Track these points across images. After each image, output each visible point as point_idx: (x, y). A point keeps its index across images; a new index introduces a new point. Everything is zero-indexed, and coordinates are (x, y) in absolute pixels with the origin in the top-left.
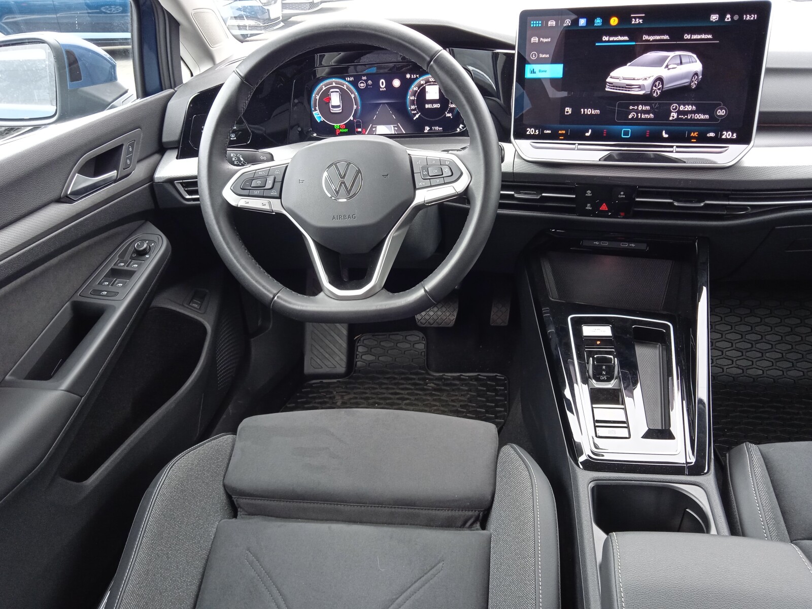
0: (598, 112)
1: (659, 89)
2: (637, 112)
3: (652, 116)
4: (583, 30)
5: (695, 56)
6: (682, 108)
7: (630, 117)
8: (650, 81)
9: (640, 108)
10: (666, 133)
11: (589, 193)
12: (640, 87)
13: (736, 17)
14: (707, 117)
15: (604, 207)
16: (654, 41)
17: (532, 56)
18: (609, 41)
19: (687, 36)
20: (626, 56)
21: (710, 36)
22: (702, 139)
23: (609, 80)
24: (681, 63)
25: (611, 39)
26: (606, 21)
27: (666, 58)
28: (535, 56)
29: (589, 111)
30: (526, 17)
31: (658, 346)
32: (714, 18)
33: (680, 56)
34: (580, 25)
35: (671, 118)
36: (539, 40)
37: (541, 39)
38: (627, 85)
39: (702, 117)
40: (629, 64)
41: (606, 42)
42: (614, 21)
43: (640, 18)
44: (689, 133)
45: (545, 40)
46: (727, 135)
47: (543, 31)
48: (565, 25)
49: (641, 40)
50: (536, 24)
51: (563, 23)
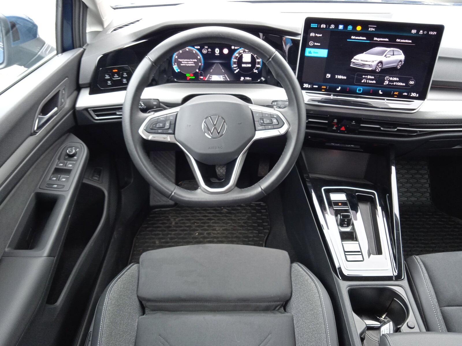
0: (345, 78)
1: (380, 68)
2: (367, 79)
3: (374, 82)
4: (341, 32)
5: (401, 51)
6: (391, 79)
7: (363, 81)
8: (376, 63)
9: (369, 77)
10: (381, 92)
11: (335, 121)
12: (370, 66)
13: (425, 32)
14: (404, 84)
15: (343, 129)
16: (380, 41)
17: (310, 43)
18: (355, 39)
19: (398, 40)
20: (363, 48)
22: (400, 96)
23: (353, 60)
24: (393, 55)
25: (357, 38)
26: (354, 27)
27: (386, 51)
28: (312, 43)
29: (340, 77)
30: (309, 21)
31: (368, 204)
32: (414, 31)
33: (393, 50)
34: (339, 29)
35: (385, 84)
36: (315, 35)
37: (316, 35)
38: (363, 64)
39: (401, 84)
40: (365, 53)
41: (353, 39)
42: (359, 28)
43: (373, 27)
44: (394, 92)
45: (318, 35)
46: (413, 95)
47: (318, 30)
48: (331, 28)
49: (373, 40)
50: (313, 25)
51: (330, 26)
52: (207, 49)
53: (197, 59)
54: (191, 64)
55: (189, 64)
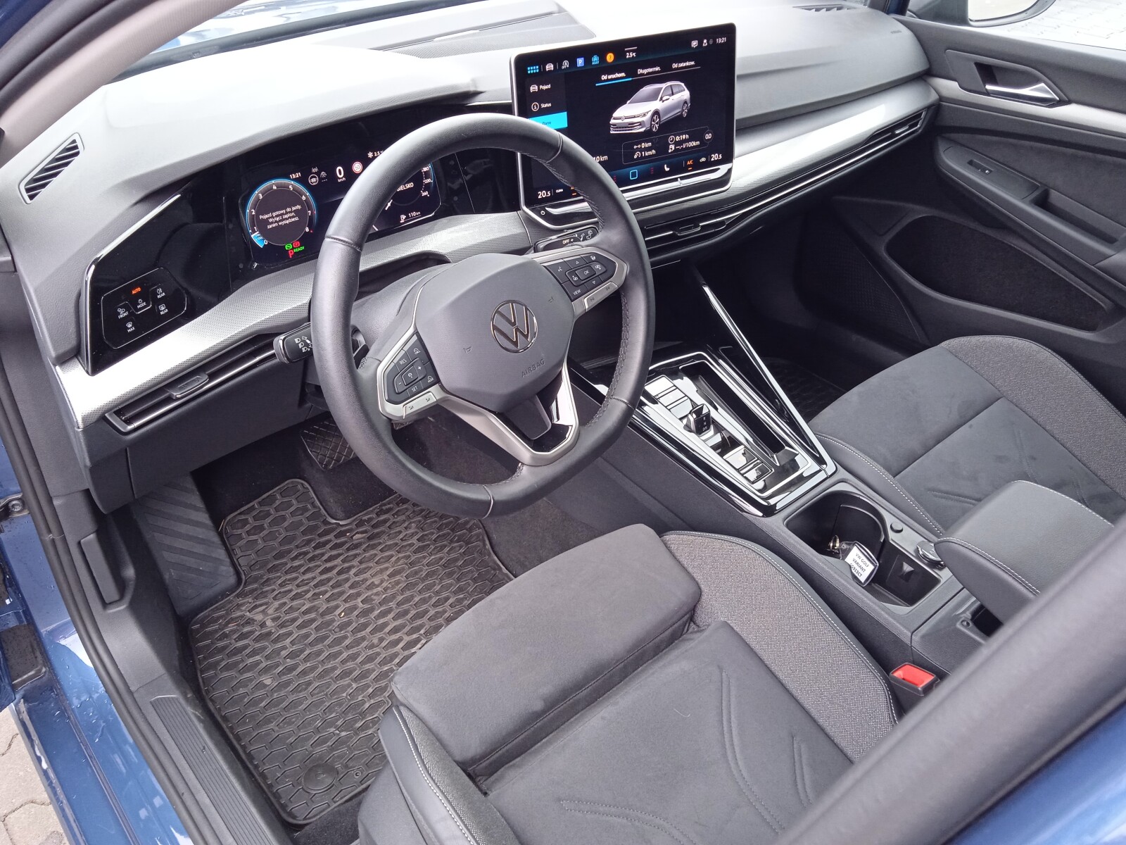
0: (606, 157)
1: (657, 123)
2: (641, 150)
3: (654, 152)
4: (582, 70)
5: (683, 84)
6: (678, 139)
7: (635, 157)
8: (649, 115)
9: (643, 145)
10: (668, 167)
12: (641, 124)
13: (711, 42)
14: (698, 143)
16: (648, 74)
17: (534, 107)
18: (608, 80)
19: (675, 66)
20: (624, 94)
21: (693, 63)
22: (697, 166)
23: (612, 121)
24: (673, 94)
25: (610, 77)
26: (603, 59)
27: (660, 89)
28: (537, 107)
30: (522, 63)
32: (695, 44)
33: (671, 86)
34: (578, 66)
35: (670, 151)
36: (539, 88)
37: (541, 87)
38: (630, 124)
39: (694, 144)
40: (629, 102)
41: (605, 81)
42: (610, 58)
43: (633, 51)
44: (686, 163)
45: (545, 87)
46: (715, 157)
47: (541, 77)
48: (563, 67)
49: (636, 75)
50: (533, 70)
51: (561, 65)
52: (318, 174)
53: (301, 202)
54: (290, 217)
55: (287, 219)
